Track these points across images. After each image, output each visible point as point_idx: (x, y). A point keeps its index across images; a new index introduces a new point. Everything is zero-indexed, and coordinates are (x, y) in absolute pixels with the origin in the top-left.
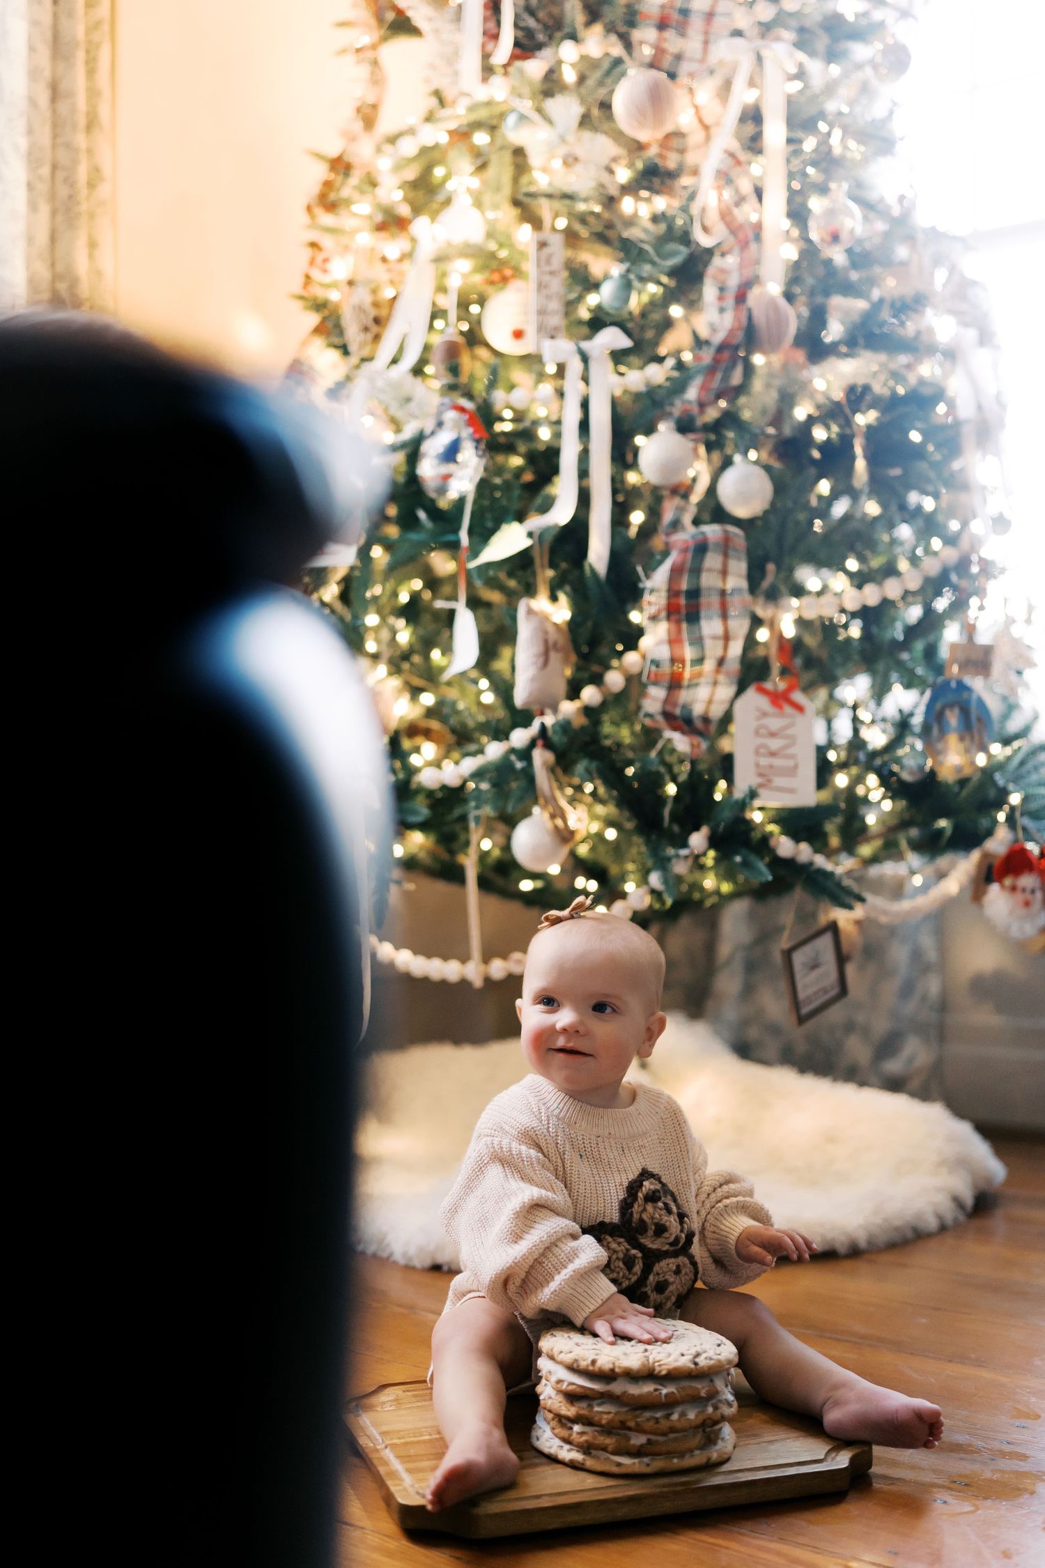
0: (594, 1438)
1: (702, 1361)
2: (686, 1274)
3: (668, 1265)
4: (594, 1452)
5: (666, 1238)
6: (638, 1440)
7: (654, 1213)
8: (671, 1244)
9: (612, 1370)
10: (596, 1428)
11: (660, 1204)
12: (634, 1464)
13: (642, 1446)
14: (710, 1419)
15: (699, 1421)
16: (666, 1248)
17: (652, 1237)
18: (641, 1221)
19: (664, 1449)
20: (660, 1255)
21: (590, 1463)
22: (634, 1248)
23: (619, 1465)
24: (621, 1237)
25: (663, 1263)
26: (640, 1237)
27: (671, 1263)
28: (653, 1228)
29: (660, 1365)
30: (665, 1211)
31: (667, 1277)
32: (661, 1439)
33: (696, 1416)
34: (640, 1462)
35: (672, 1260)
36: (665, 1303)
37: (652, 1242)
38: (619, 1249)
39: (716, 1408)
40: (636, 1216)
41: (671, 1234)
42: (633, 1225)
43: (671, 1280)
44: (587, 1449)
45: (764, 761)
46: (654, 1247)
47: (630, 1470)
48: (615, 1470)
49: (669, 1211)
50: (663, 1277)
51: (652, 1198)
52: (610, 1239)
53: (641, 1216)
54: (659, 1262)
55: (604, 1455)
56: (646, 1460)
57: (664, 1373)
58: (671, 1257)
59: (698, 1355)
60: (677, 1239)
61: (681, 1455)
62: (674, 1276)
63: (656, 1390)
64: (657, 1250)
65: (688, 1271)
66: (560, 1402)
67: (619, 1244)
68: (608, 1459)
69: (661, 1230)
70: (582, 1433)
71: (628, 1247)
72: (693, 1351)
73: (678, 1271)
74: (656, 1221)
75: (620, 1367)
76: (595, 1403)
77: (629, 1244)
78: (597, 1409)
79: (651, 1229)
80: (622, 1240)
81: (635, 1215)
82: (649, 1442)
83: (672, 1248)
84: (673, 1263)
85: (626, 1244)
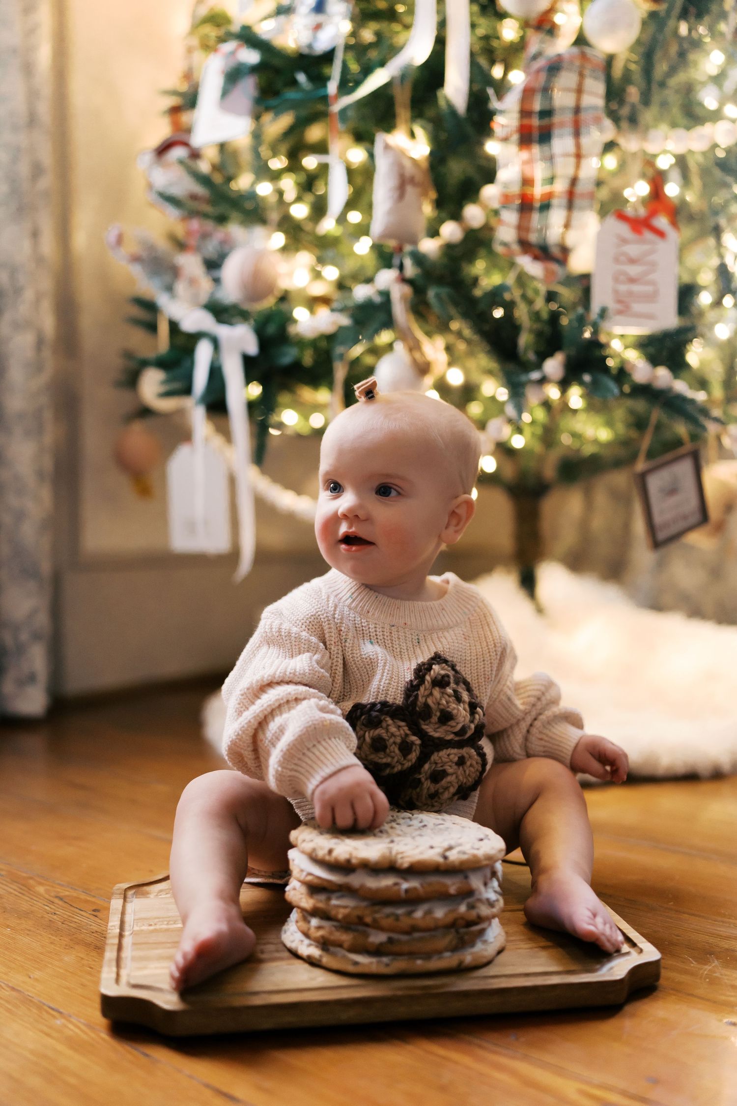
0: (331, 933)
1: (453, 856)
2: (471, 765)
3: (449, 755)
4: (332, 949)
5: (452, 727)
6: (378, 938)
7: (441, 699)
8: (456, 734)
9: (348, 861)
10: (335, 923)
11: (449, 691)
12: (371, 963)
13: (381, 944)
14: (462, 918)
15: (450, 919)
16: (450, 737)
17: (436, 723)
18: (426, 705)
19: (406, 949)
20: (442, 744)
21: (326, 960)
22: (414, 734)
23: (356, 963)
24: (403, 720)
25: (443, 753)
26: (422, 722)
27: (454, 754)
28: (438, 714)
29: (402, 858)
30: (454, 698)
31: (447, 768)
32: (404, 938)
33: (446, 915)
34: (378, 962)
35: (455, 751)
36: (442, 793)
37: (435, 731)
38: (398, 733)
39: (471, 907)
40: (421, 700)
41: (458, 723)
42: (418, 709)
43: (450, 770)
44: (325, 944)
45: (623, 288)
46: (436, 735)
47: (366, 970)
48: (351, 968)
49: (459, 699)
50: (442, 766)
51: (441, 683)
52: (390, 722)
53: (426, 700)
54: (438, 751)
55: (341, 952)
56: (385, 960)
57: (406, 865)
58: (454, 748)
59: (450, 848)
60: (464, 730)
61: (428, 956)
62: (456, 767)
63: (396, 884)
64: (439, 738)
65: (474, 763)
66: (302, 894)
67: (399, 727)
68: (344, 957)
69: (446, 717)
70: (319, 928)
71: (408, 732)
72: (446, 845)
73: (461, 762)
74: (442, 707)
75: (356, 858)
76: (334, 896)
77: (410, 729)
78: (334, 902)
79: (436, 715)
80: (403, 724)
81: (420, 698)
82: (390, 940)
83: (457, 739)
84: (455, 754)
85: (406, 728)
